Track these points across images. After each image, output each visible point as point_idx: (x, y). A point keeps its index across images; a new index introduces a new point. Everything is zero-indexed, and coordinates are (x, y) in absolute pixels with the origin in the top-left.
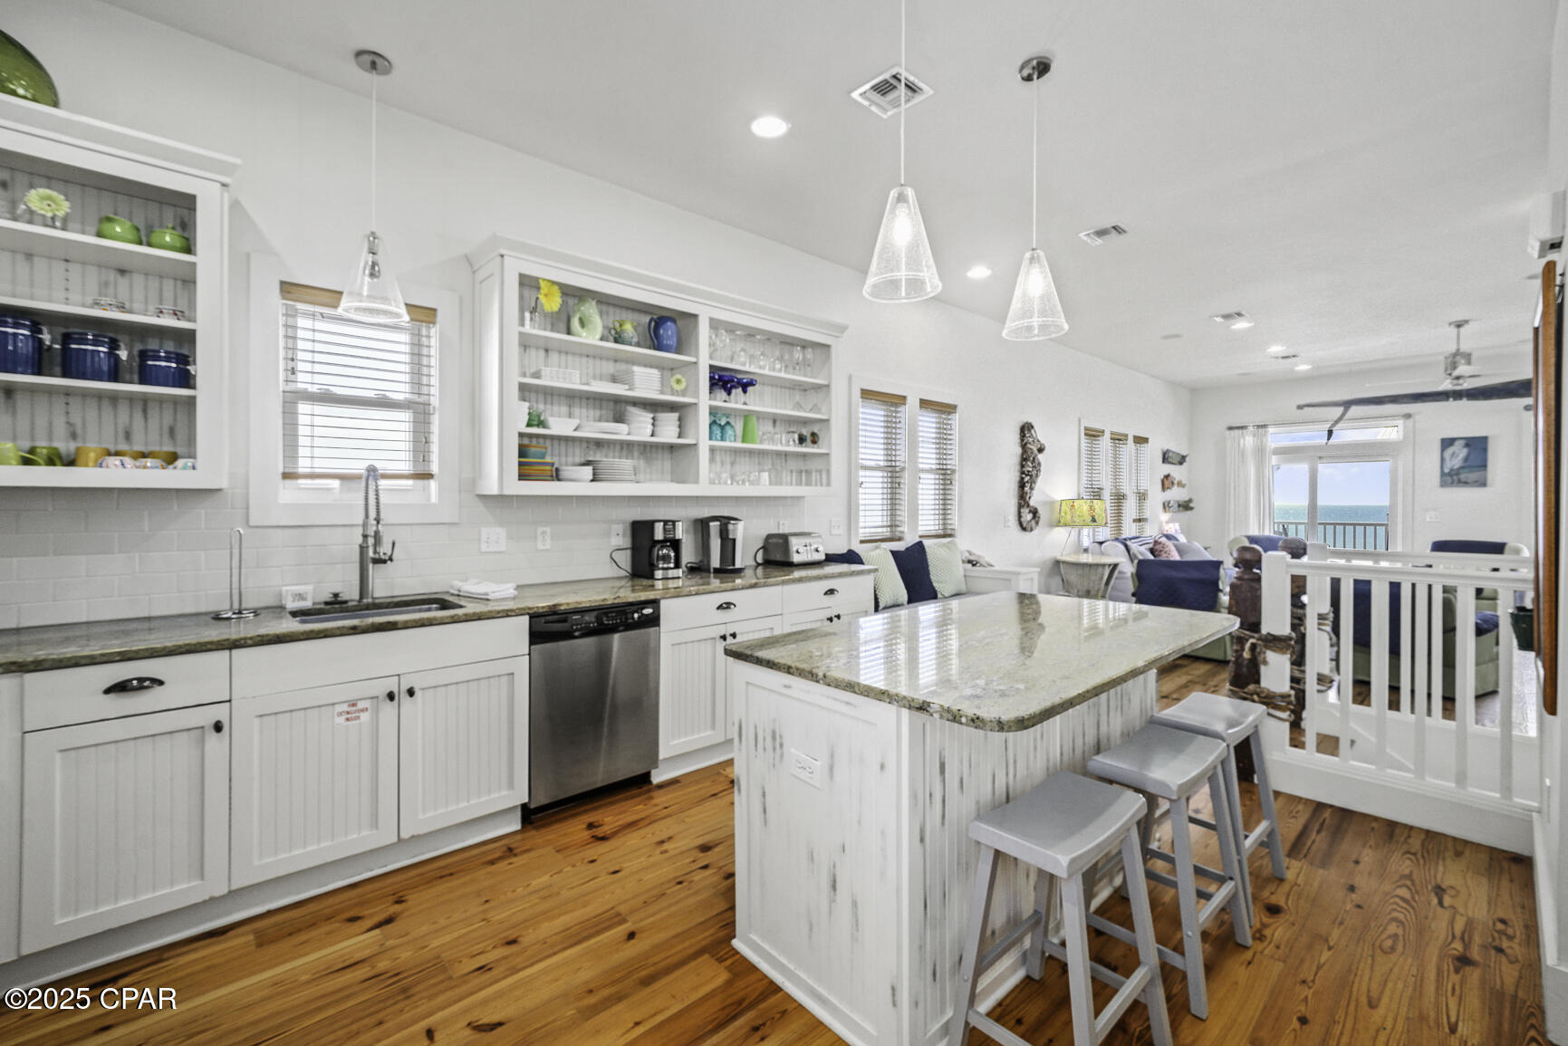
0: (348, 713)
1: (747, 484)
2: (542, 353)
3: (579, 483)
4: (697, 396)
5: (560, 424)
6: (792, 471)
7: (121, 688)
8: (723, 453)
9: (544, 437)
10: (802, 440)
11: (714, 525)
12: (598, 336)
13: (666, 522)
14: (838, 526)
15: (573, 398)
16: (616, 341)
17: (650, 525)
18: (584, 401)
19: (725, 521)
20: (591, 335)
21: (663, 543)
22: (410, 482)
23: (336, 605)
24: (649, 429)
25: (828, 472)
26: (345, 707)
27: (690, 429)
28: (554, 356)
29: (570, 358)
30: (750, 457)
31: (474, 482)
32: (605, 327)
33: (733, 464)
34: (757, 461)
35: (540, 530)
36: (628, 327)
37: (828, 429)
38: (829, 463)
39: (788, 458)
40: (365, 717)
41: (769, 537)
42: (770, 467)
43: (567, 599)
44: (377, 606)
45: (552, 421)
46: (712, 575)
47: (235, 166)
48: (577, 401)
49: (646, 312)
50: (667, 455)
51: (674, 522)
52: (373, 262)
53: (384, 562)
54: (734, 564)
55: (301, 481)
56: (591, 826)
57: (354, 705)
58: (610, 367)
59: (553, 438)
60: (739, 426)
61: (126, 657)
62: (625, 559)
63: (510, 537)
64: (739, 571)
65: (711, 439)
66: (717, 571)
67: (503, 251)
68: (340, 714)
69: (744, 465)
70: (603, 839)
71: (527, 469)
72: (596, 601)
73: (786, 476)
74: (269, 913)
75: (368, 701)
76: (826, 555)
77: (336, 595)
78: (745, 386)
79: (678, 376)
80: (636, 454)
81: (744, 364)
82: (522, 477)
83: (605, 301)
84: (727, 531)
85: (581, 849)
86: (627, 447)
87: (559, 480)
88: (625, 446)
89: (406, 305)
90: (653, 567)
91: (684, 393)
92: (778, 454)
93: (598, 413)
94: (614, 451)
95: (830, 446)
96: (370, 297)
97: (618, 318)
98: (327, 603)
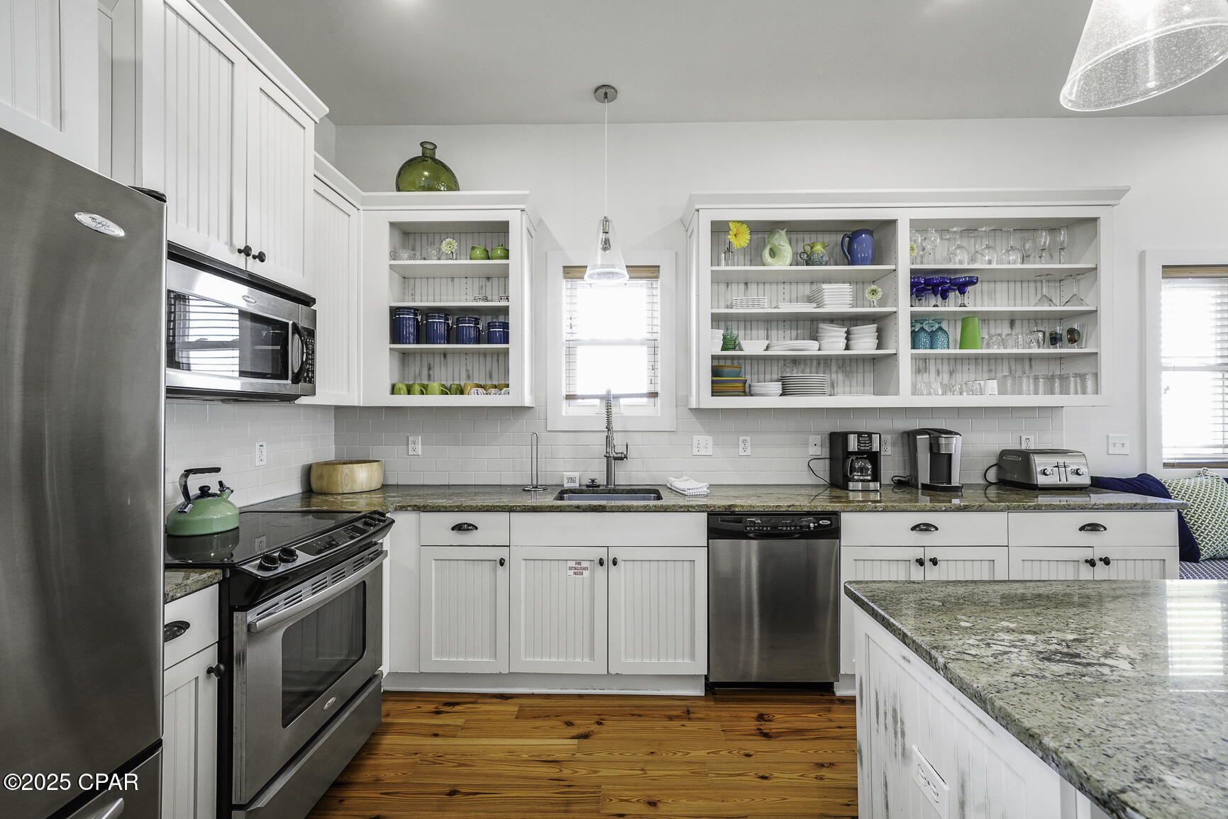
0: (575, 569)
1: (965, 394)
2: (742, 287)
3: (769, 396)
4: (896, 303)
5: (753, 346)
6: (1036, 378)
7: (459, 528)
8: (939, 362)
9: (739, 357)
10: (1054, 339)
11: (922, 440)
12: (789, 260)
13: (860, 434)
14: (1123, 445)
15: (770, 322)
16: (808, 264)
17: (844, 436)
18: (781, 324)
19: (936, 435)
20: (782, 261)
21: (859, 454)
22: (645, 400)
23: (592, 488)
24: (843, 343)
25: (1096, 375)
26: (573, 564)
27: (890, 341)
28: (753, 287)
29: (767, 286)
30: (977, 364)
31: (687, 398)
32: (795, 254)
33: (951, 373)
34: (985, 368)
35: (741, 438)
36: (819, 248)
37: (1096, 323)
38: (1097, 364)
39: (1033, 362)
40: (586, 573)
41: (1004, 453)
42: (1006, 373)
43: (744, 502)
44: (615, 491)
45: (744, 343)
46: (920, 491)
47: (526, 196)
48: (774, 324)
49: (837, 231)
50: (868, 367)
51: (870, 435)
52: (605, 239)
53: (622, 459)
54: (950, 483)
55: (579, 401)
56: (761, 717)
57: (579, 564)
58: (806, 290)
59: (745, 358)
60: (955, 332)
61: (460, 509)
62: (823, 468)
63: (716, 444)
64: (957, 489)
65: (914, 347)
66: (925, 487)
67: (697, 207)
68: (571, 568)
69: (966, 375)
70: (766, 736)
71: (719, 387)
72: (770, 507)
73: (1026, 384)
74: (533, 695)
75: (588, 562)
76: (1092, 478)
77: (593, 481)
78: (962, 287)
79: (873, 287)
80: (834, 368)
81: (961, 262)
82: (714, 393)
83: (794, 228)
84: (939, 445)
85: (742, 737)
86: (824, 362)
87: (751, 395)
88: (822, 362)
89: (627, 266)
90: (847, 480)
91: (882, 303)
92: (1019, 358)
93: (794, 333)
94: (811, 367)
95: (1098, 345)
96: (602, 266)
97: (807, 242)
98: (588, 486)
